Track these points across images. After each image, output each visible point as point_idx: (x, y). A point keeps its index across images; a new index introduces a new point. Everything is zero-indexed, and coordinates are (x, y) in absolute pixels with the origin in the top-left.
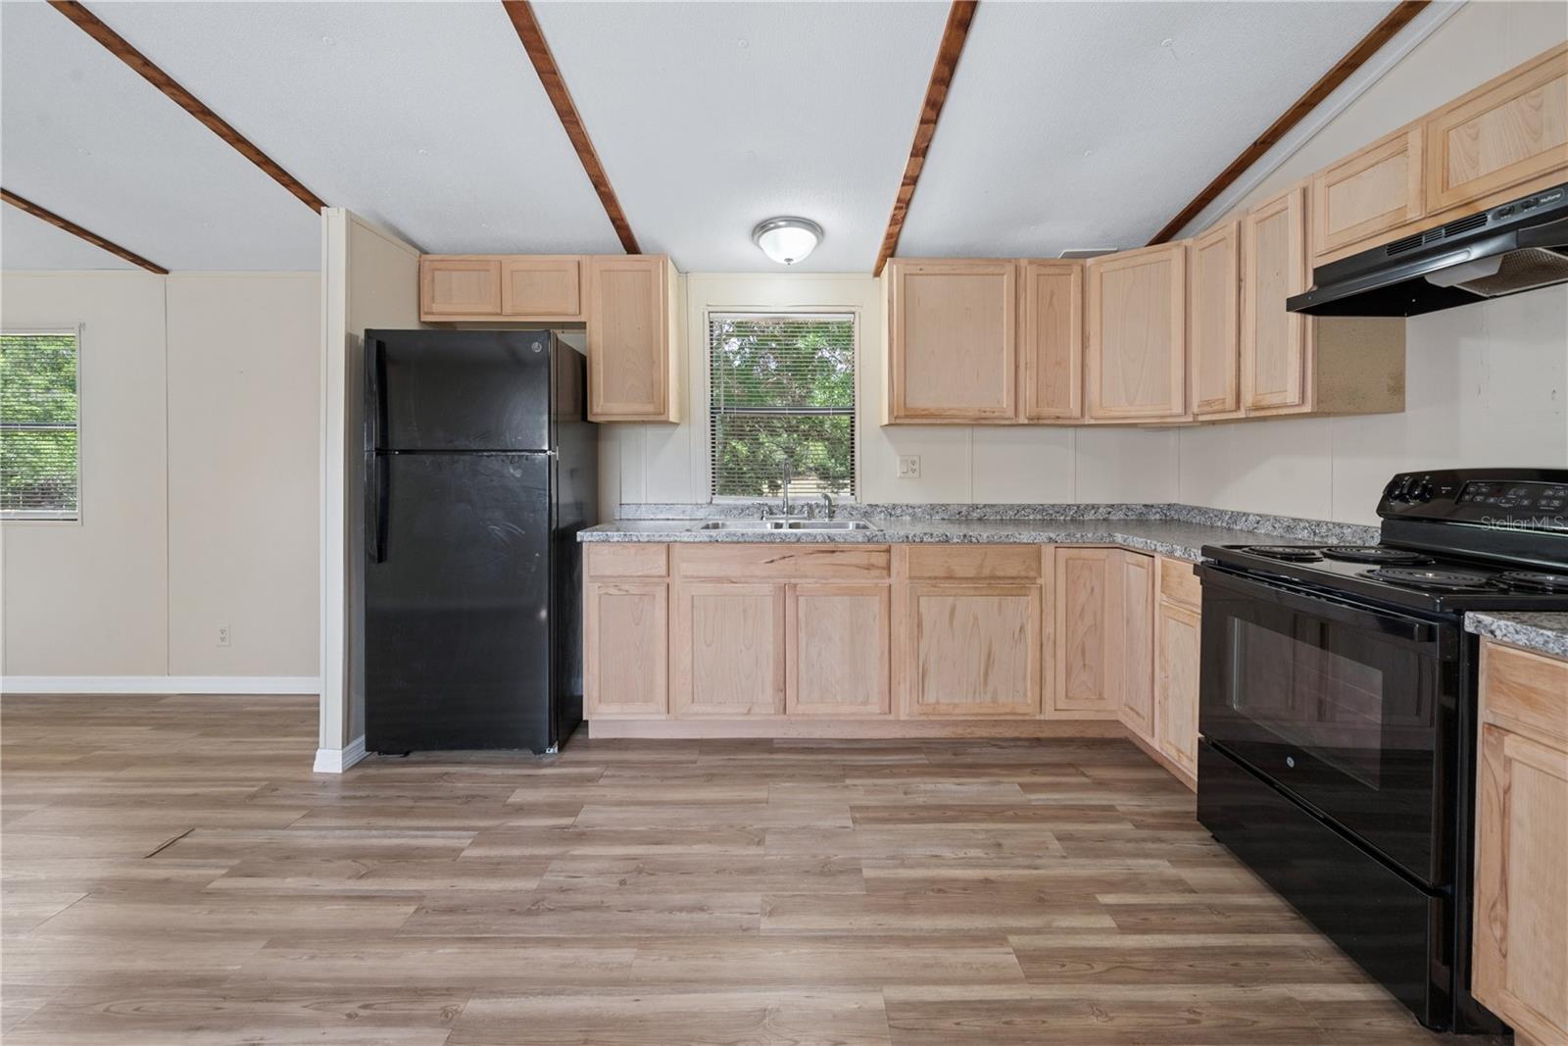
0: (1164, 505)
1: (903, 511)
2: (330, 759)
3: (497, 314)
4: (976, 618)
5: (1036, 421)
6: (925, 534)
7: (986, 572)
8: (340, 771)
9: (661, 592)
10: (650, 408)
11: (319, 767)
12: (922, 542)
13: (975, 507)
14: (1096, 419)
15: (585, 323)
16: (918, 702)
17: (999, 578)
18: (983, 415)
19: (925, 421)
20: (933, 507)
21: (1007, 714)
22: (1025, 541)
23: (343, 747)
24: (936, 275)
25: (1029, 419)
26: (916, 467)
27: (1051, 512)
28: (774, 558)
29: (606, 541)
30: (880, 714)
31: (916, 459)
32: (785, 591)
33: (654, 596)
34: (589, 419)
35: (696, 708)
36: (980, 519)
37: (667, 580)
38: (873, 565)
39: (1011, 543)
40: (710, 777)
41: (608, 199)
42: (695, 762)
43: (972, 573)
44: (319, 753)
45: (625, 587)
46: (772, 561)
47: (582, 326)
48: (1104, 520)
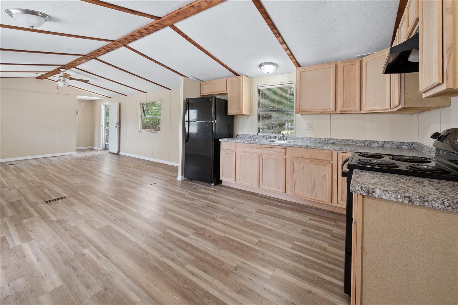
0: (410, 143)
1: (307, 139)
2: (179, 178)
3: (212, 93)
4: (310, 170)
5: (343, 112)
6: (295, 145)
7: (313, 157)
8: (180, 180)
9: (234, 154)
10: (239, 112)
11: (178, 179)
12: (294, 147)
13: (330, 139)
14: (365, 111)
15: (227, 93)
16: (293, 191)
17: (317, 159)
18: (325, 111)
19: (309, 113)
20: (316, 139)
21: (319, 201)
22: (326, 149)
23: (181, 176)
24: (309, 71)
25: (341, 112)
26: (312, 126)
27: (358, 142)
28: (257, 148)
29: (224, 141)
30: (282, 192)
31: (312, 124)
32: (260, 156)
33: (233, 154)
34: (228, 114)
35: (240, 182)
36: (332, 143)
37: (236, 151)
38: (281, 152)
39: (321, 149)
40: (237, 196)
41: (225, 66)
42: (237, 193)
43: (309, 157)
44: (178, 176)
45: (227, 152)
46: (257, 149)
47: (227, 94)
48: (381, 146)
